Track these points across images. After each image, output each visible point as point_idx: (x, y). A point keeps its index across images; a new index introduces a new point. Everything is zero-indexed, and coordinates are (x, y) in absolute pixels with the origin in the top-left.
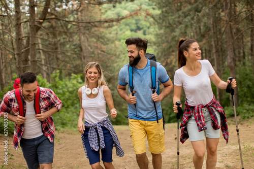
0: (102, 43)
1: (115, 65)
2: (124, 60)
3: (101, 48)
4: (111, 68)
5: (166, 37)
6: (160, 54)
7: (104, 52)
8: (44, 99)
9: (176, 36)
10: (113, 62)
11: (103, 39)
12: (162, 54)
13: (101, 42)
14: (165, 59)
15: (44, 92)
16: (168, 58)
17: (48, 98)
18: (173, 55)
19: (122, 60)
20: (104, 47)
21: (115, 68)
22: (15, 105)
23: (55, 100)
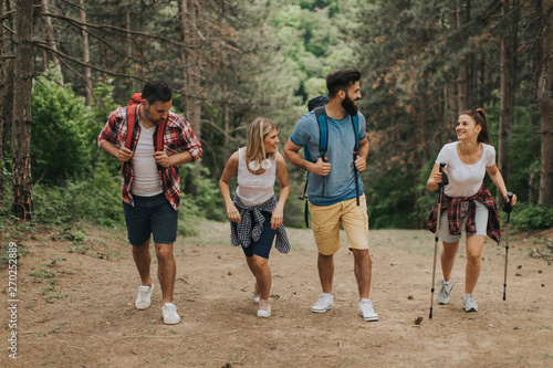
0: (232, 24)
1: (258, 79)
2: (279, 70)
3: (228, 35)
4: (247, 86)
5: (385, 21)
6: (366, 61)
7: (234, 44)
8: (172, 130)
9: (411, 18)
10: (253, 70)
11: (235, 15)
12: (371, 59)
13: (229, 20)
14: (378, 74)
15: (174, 118)
16: (385, 73)
17: (178, 130)
18: (400, 65)
19: (275, 69)
20: (235, 35)
21: (257, 86)
22: (123, 129)
23: (188, 135)
